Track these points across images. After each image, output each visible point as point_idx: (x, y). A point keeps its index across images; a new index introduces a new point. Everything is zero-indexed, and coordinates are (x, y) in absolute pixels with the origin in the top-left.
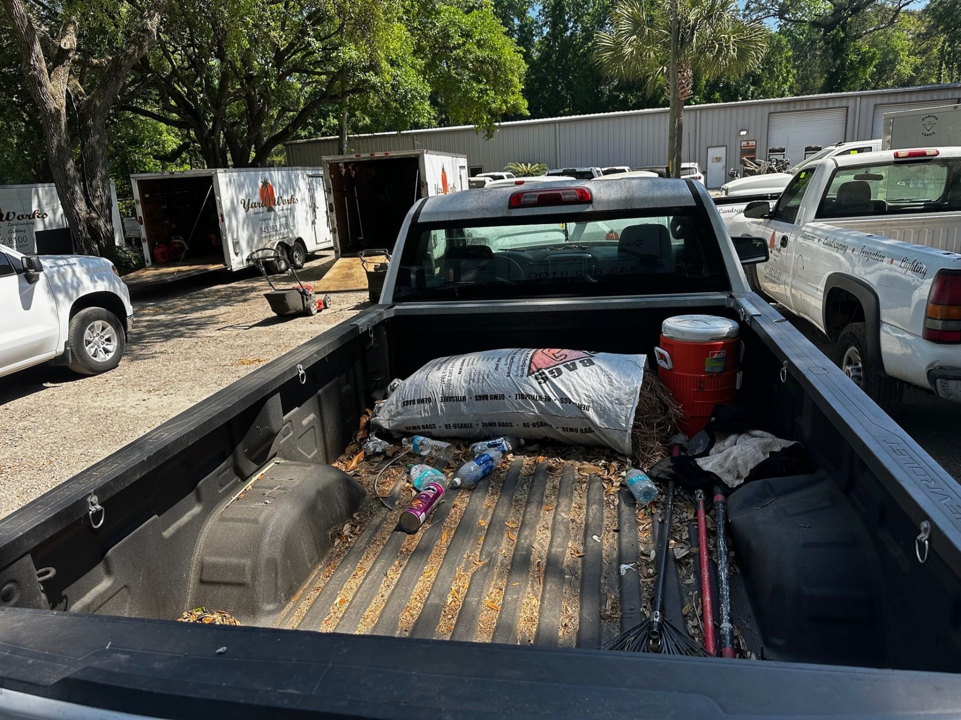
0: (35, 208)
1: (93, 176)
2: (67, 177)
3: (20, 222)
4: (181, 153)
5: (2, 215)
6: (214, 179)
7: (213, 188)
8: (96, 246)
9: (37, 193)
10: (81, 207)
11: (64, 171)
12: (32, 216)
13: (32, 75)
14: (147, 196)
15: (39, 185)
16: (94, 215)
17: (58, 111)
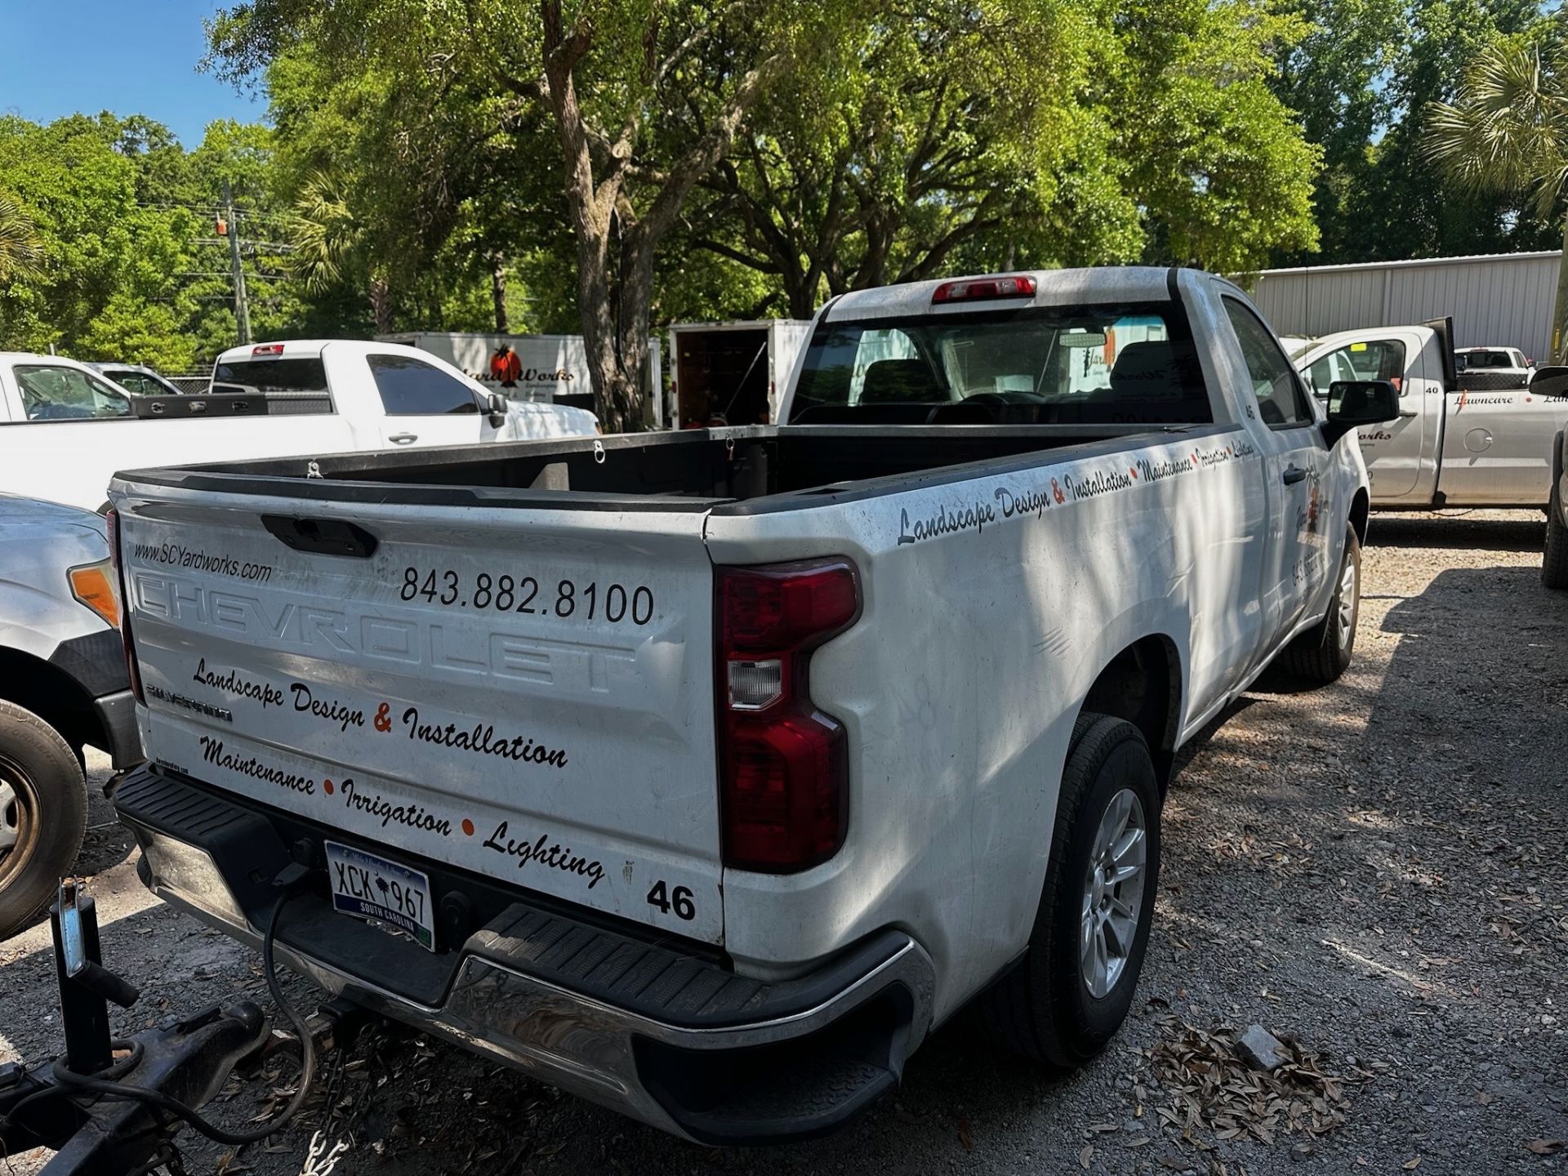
0: (560, 367)
1: (629, 327)
2: (597, 325)
3: (541, 383)
4: (765, 308)
5: (521, 372)
6: (770, 334)
7: (766, 347)
8: (620, 419)
9: (565, 348)
10: (609, 364)
11: (595, 318)
12: (554, 377)
13: (574, 192)
14: (687, 355)
15: (570, 337)
16: (622, 377)
17: (597, 238)
